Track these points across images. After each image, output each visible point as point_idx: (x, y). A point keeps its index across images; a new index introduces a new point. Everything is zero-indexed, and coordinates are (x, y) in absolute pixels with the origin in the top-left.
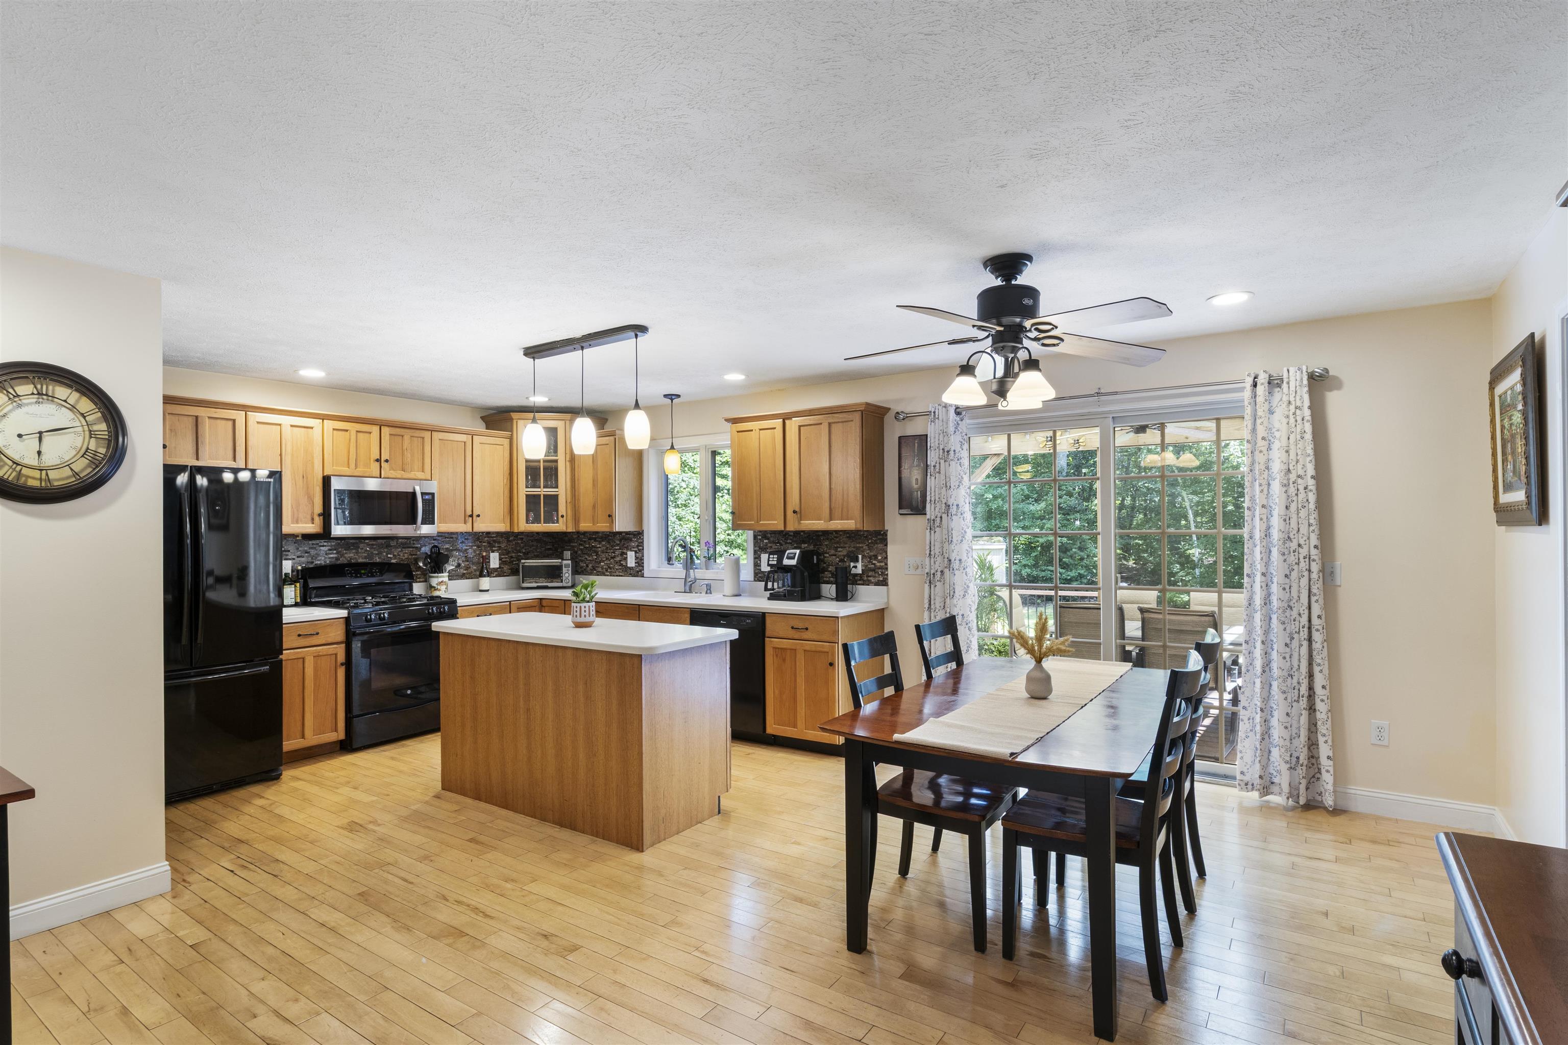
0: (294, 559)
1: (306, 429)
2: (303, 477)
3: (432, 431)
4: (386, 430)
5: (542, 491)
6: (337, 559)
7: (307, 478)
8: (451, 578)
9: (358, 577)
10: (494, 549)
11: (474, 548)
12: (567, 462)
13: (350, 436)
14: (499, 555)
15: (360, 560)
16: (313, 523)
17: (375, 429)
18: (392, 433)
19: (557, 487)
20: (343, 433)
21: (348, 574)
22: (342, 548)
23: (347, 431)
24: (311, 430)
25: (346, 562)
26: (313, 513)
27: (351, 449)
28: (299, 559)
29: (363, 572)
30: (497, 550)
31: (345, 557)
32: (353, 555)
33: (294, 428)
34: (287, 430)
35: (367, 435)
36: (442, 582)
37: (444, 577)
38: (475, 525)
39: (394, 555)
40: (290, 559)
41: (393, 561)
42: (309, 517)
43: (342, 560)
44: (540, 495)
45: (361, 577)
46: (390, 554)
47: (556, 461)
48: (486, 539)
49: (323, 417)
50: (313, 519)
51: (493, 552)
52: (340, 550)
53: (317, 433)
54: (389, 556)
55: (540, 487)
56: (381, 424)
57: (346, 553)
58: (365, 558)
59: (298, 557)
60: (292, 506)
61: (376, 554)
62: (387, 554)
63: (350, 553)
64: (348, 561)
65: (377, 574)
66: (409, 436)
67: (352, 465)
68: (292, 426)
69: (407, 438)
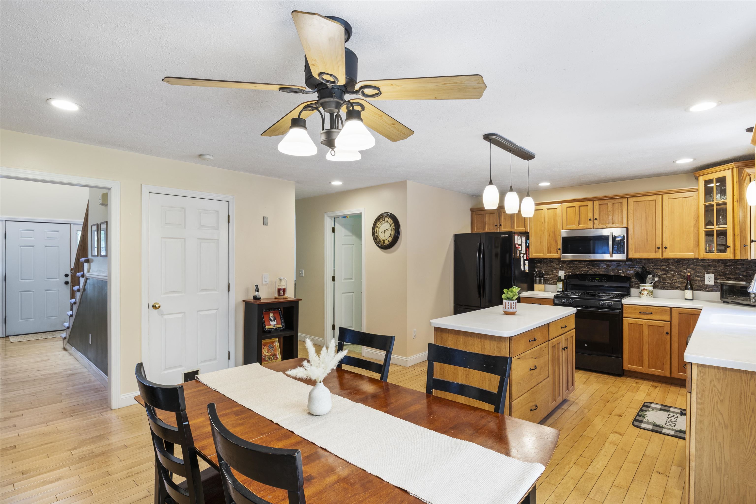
0: (566, 270)
1: (554, 210)
2: (553, 232)
3: (628, 198)
4: (596, 203)
5: (715, 228)
6: (588, 271)
7: (555, 232)
8: (655, 287)
9: (593, 281)
10: (709, 271)
11: (688, 269)
12: (735, 202)
13: (576, 209)
14: (715, 276)
15: (601, 273)
16: (557, 253)
17: (590, 203)
18: (600, 203)
19: (726, 223)
20: (573, 208)
21: (588, 279)
22: (590, 266)
23: (574, 207)
24: (556, 209)
25: (592, 273)
26: (557, 248)
27: (576, 216)
28: (568, 270)
29: (597, 279)
30: (712, 272)
31: (592, 271)
32: (597, 270)
33: (549, 210)
34: (546, 211)
35: (585, 207)
36: (644, 289)
37: (648, 287)
38: (664, 254)
39: (623, 271)
40: (564, 270)
41: (622, 275)
42: (556, 250)
43: (590, 272)
44: (713, 231)
45: (594, 281)
46: (620, 270)
47: (725, 204)
48: (701, 264)
49: (562, 202)
50: (557, 251)
51: (709, 273)
52: (589, 267)
53: (559, 211)
54: (619, 271)
55: (713, 225)
56: (593, 200)
57: (592, 269)
58: (604, 271)
59: (568, 269)
60: (548, 245)
61: (611, 270)
62: (618, 270)
63: (595, 269)
64: (594, 273)
65: (604, 281)
66: (611, 204)
67: (577, 224)
68: (548, 209)
69: (610, 205)
